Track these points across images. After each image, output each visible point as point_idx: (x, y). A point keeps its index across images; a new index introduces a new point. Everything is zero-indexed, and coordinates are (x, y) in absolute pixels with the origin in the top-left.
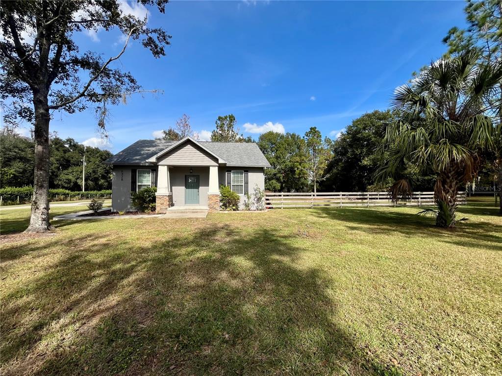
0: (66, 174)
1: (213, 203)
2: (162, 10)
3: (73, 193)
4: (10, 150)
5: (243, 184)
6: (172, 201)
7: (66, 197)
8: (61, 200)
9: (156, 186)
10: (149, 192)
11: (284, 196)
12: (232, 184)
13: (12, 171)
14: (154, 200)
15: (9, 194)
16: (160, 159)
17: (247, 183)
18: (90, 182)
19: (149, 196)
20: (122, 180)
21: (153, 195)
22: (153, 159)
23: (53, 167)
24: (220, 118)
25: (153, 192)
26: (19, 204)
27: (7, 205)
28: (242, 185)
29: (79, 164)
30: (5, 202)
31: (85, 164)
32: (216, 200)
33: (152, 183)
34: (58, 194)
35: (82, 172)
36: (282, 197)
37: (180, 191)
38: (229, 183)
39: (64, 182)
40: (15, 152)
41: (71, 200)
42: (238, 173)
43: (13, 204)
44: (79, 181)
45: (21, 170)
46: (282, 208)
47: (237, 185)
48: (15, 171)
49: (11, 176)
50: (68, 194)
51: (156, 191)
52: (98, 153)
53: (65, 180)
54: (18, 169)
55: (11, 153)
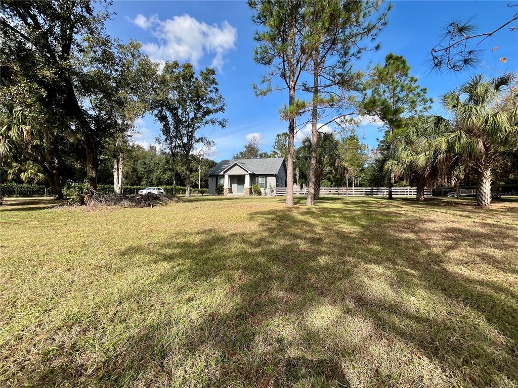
1: (247, 192)
2: (224, 112)
3: (194, 189)
6: (231, 191)
9: (224, 184)
14: (223, 190)
16: (225, 172)
17: (266, 182)
18: (203, 183)
20: (212, 181)
21: (222, 188)
22: (222, 173)
24: (278, 136)
28: (264, 183)
29: (197, 171)
31: (200, 170)
32: (248, 190)
33: (222, 183)
35: (198, 176)
37: (235, 186)
38: (258, 182)
42: (262, 177)
44: (197, 182)
47: (261, 183)
51: (224, 186)
52: (207, 162)
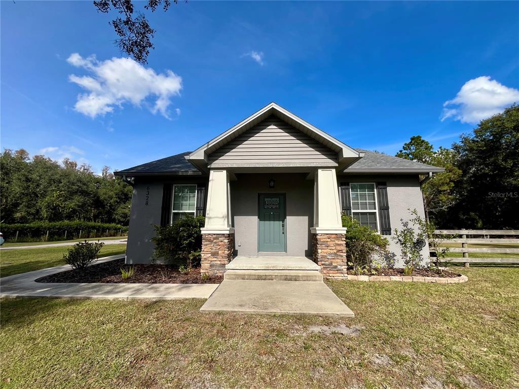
0: (123, 208)
1: (330, 254)
4: (73, 184)
5: (377, 211)
6: (234, 247)
7: (117, 233)
8: (111, 236)
9: (204, 215)
10: (189, 226)
11: (468, 236)
12: (353, 211)
13: (72, 205)
14: (197, 242)
15: (57, 229)
16: (213, 155)
17: (385, 208)
19: (190, 236)
20: (147, 204)
21: (196, 233)
23: (112, 201)
25: (196, 227)
26: (66, 240)
27: (52, 241)
28: (375, 213)
30: (51, 237)
32: (339, 248)
33: (198, 209)
34: (109, 229)
36: (464, 240)
37: (249, 225)
38: (346, 209)
39: (121, 217)
40: (78, 186)
41: (121, 236)
42: (362, 188)
43: (59, 240)
45: (80, 204)
46: (468, 265)
47: (362, 213)
48: (75, 205)
49: (71, 209)
50: (119, 229)
51: (203, 225)
53: (121, 214)
54: (78, 203)
55: (74, 187)
